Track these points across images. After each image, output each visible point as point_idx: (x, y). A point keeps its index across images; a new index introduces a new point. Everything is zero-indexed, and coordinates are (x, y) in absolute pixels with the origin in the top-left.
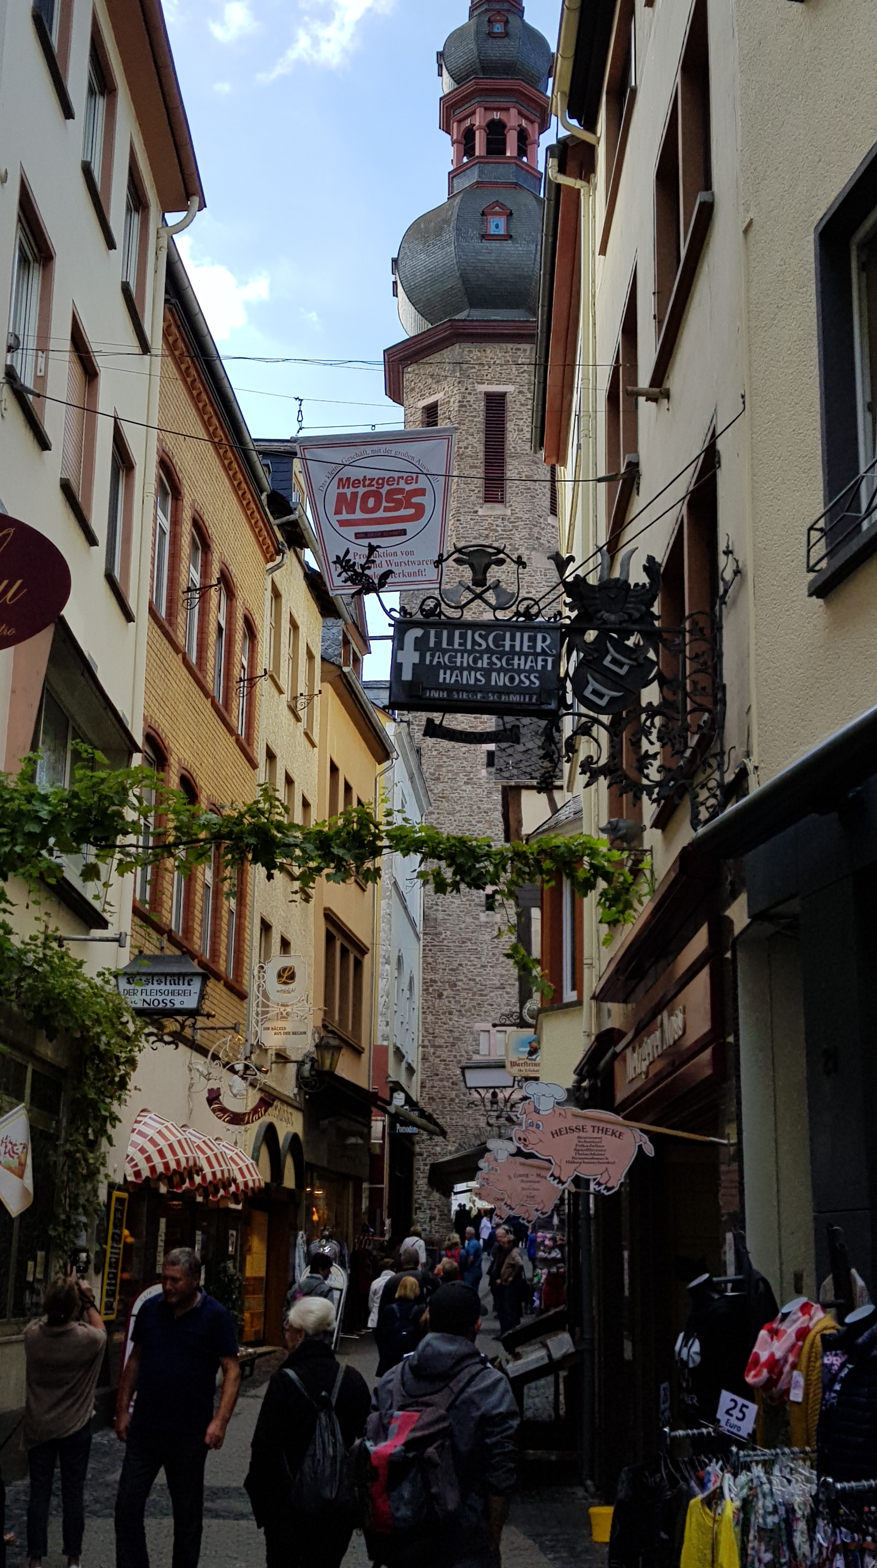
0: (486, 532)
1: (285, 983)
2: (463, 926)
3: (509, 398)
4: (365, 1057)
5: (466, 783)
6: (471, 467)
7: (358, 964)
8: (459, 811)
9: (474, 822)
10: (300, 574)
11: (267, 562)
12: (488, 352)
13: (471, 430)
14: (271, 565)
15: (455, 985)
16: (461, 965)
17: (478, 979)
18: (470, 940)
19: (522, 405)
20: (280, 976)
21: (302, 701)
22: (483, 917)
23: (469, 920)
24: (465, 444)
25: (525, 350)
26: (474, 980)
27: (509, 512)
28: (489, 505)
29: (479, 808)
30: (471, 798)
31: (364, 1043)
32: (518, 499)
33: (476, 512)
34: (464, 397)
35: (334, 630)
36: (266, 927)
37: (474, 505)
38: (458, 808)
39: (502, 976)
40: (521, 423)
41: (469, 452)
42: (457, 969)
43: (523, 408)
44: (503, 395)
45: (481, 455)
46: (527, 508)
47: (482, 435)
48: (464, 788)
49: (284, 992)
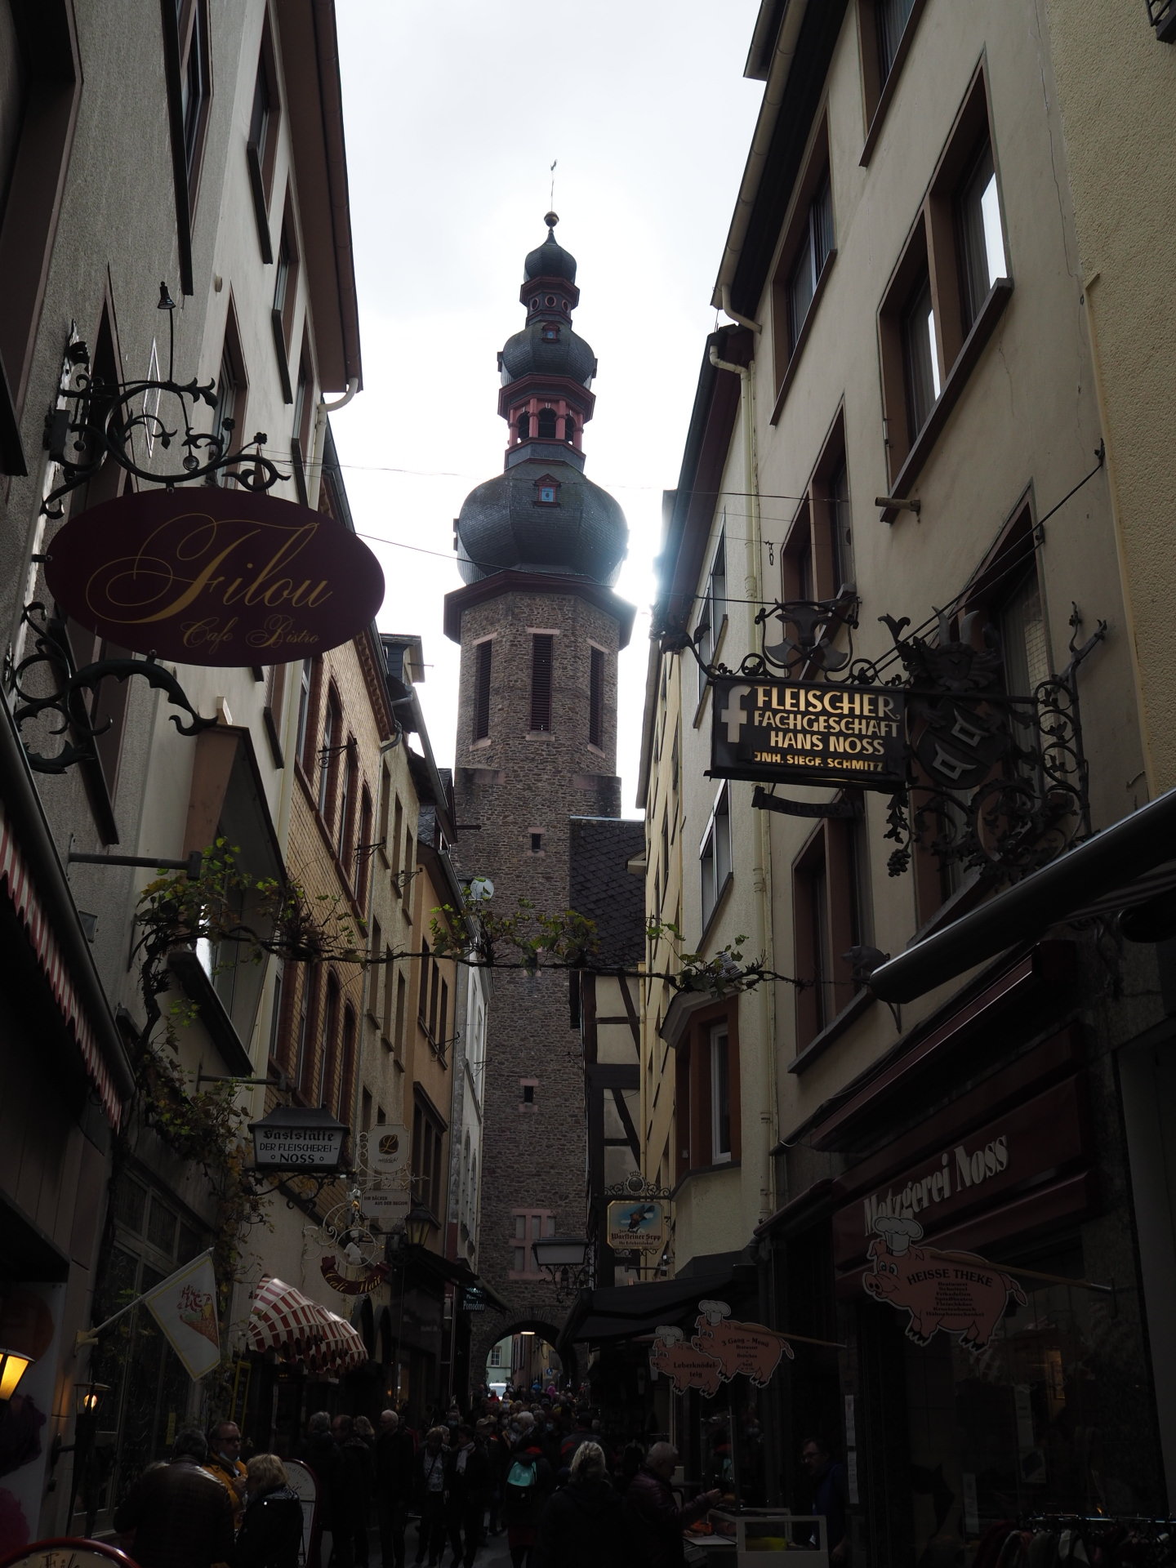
0: (532, 756)
1: (387, 1152)
2: (503, 1116)
3: (555, 640)
4: (440, 1232)
5: (509, 982)
6: (520, 698)
7: (438, 1141)
8: (503, 1008)
9: (515, 1019)
10: (404, 758)
11: (382, 740)
12: (538, 600)
13: (521, 666)
14: (385, 743)
15: (494, 1172)
16: (500, 1153)
17: (516, 1166)
18: (509, 1129)
19: (566, 646)
20: (382, 1145)
21: (402, 878)
22: (522, 1108)
23: (508, 1110)
24: (515, 678)
25: (570, 600)
26: (513, 1167)
27: (553, 739)
28: (535, 732)
29: (520, 1005)
30: (513, 997)
31: (441, 1220)
32: (562, 728)
33: (524, 737)
34: (515, 638)
35: (427, 817)
36: (367, 1096)
37: (522, 731)
38: (501, 1005)
39: (538, 1164)
40: (566, 662)
41: (519, 684)
42: (496, 1157)
43: (568, 650)
44: (551, 637)
45: (529, 688)
46: (570, 735)
47: (530, 671)
48: (507, 986)
49: (386, 1161)
